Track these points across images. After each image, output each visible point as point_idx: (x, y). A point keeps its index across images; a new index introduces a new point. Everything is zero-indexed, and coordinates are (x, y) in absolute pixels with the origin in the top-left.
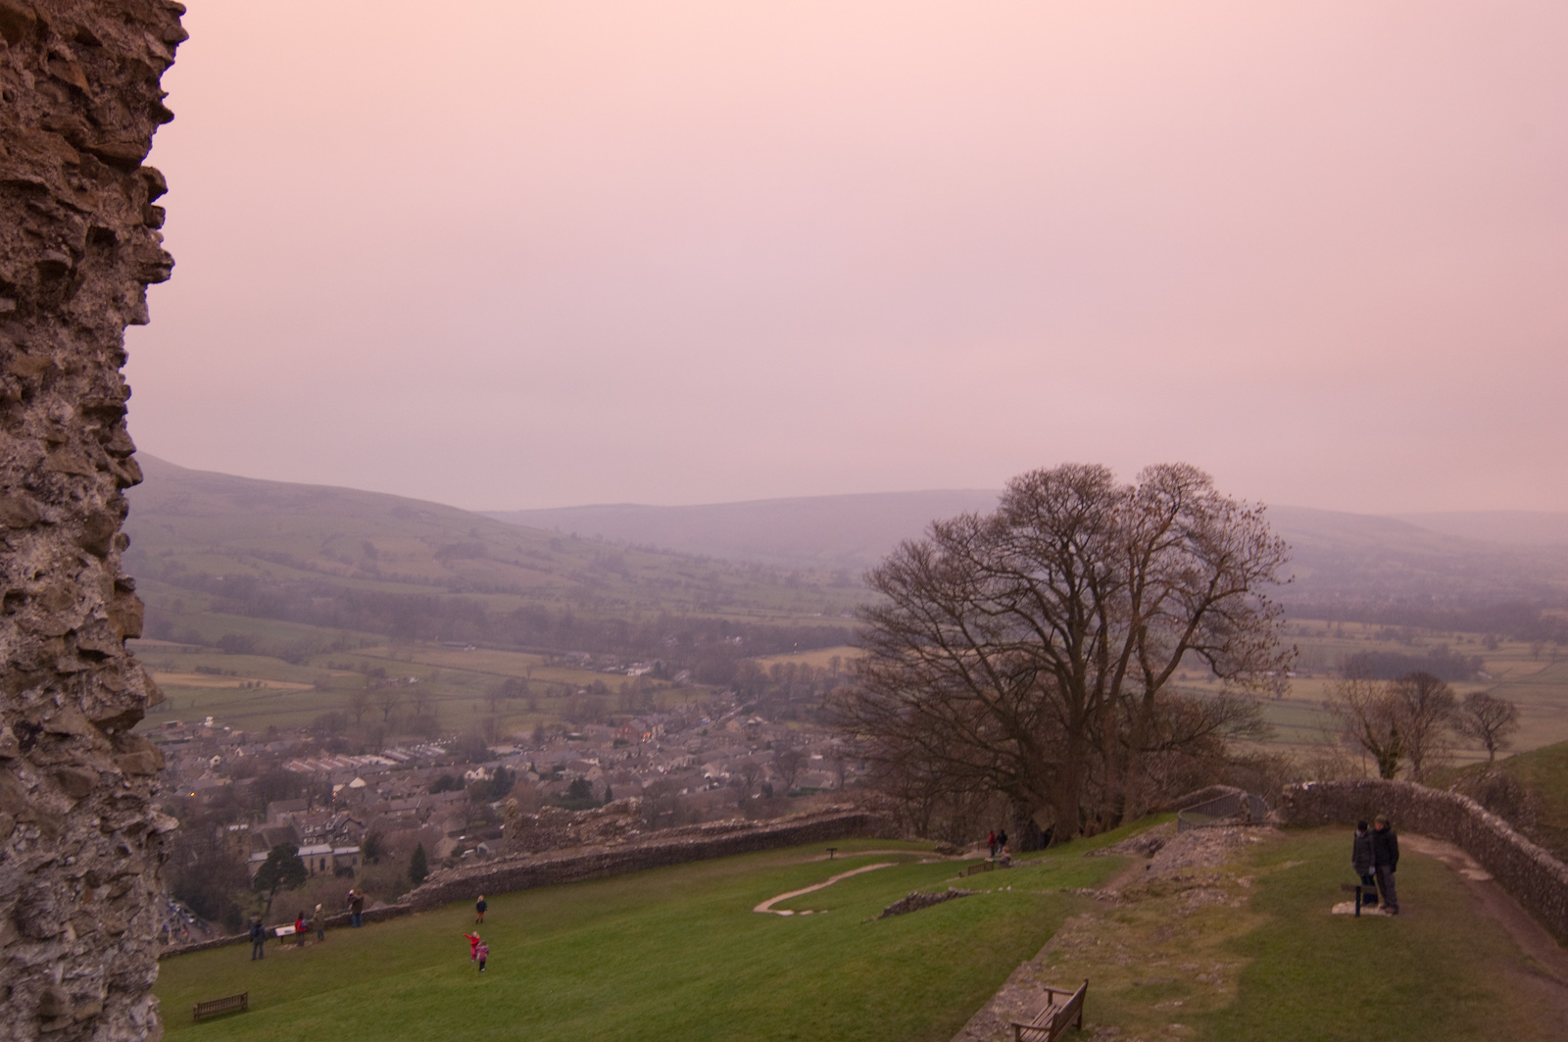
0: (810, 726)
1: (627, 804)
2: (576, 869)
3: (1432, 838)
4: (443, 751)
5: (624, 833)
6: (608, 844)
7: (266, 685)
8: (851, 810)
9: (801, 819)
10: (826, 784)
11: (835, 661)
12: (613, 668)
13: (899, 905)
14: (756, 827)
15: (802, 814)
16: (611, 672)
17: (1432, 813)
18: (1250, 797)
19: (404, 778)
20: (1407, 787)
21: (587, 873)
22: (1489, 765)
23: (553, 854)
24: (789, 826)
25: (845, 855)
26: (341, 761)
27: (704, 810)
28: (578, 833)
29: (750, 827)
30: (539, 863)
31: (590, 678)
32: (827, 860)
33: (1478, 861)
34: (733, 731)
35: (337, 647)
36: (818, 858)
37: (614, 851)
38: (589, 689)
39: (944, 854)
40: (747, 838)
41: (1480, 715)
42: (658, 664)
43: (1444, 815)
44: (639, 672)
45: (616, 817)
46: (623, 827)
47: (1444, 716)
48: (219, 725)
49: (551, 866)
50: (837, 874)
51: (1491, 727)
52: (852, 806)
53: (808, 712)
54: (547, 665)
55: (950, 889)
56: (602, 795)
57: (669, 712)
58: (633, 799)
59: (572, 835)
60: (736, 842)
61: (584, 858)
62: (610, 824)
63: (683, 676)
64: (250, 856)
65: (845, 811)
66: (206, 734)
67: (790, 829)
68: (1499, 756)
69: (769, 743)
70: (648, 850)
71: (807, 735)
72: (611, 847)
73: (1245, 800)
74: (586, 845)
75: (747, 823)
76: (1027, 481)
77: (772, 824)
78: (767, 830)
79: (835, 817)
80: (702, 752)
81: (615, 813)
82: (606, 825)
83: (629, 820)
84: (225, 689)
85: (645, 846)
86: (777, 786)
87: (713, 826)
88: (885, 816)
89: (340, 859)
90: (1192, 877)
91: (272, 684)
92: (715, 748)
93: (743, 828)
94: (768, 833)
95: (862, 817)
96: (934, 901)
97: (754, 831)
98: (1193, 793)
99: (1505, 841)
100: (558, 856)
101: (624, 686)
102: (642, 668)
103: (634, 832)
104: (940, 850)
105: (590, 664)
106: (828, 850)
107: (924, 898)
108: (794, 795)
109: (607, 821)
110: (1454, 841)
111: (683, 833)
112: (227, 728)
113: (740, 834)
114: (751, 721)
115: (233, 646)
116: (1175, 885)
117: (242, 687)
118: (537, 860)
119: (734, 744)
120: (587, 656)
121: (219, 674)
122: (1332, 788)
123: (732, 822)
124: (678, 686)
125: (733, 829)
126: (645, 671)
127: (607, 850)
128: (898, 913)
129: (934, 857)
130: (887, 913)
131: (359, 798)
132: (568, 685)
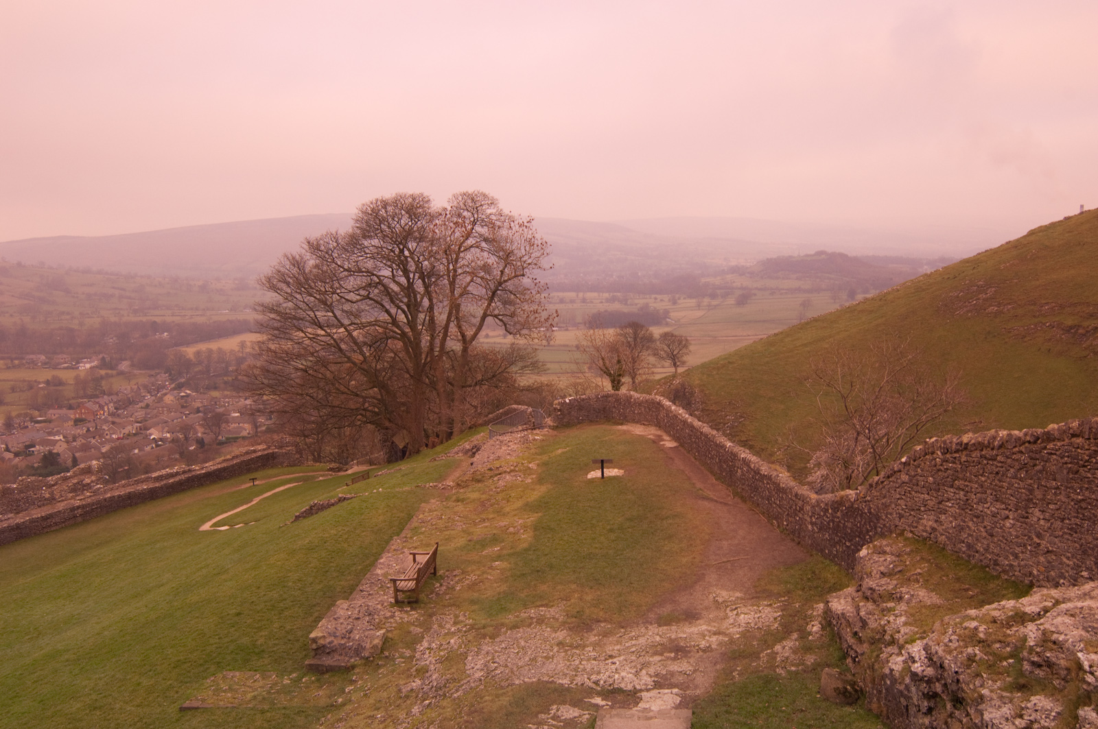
0: (229, 393)
1: (90, 467)
2: (54, 521)
3: (644, 424)
5: (90, 488)
6: (78, 498)
8: (264, 450)
9: (228, 460)
10: (244, 433)
11: (243, 344)
12: (66, 365)
13: (305, 511)
14: (195, 470)
15: (228, 457)
16: (65, 368)
17: (643, 409)
18: (533, 411)
20: (628, 395)
21: (63, 522)
22: (674, 376)
23: (33, 512)
24: (219, 466)
25: (263, 482)
27: (153, 463)
28: (52, 493)
29: (190, 471)
30: (22, 521)
31: (46, 375)
32: (251, 486)
33: (670, 436)
34: (169, 402)
36: (243, 487)
37: (84, 503)
38: (47, 382)
39: (334, 472)
40: (188, 479)
41: (668, 346)
42: (103, 358)
43: (650, 409)
44: (88, 366)
45: (82, 477)
46: (89, 484)
47: (648, 348)
49: (32, 521)
50: (259, 496)
51: (675, 353)
52: (265, 447)
53: (226, 383)
54: (8, 368)
55: (340, 495)
56: (69, 462)
57: (117, 394)
58: (94, 462)
59: (47, 496)
60: (180, 483)
61: (59, 511)
62: (78, 483)
63: (124, 366)
65: (260, 451)
67: (221, 469)
68: (680, 370)
69: (198, 408)
70: (112, 498)
71: (227, 400)
72: (81, 500)
73: (531, 413)
74: (59, 501)
75: (187, 468)
76: (372, 206)
77: (206, 467)
78: (203, 472)
79: (253, 456)
80: (146, 421)
81: (80, 475)
82: (74, 484)
83: (93, 478)
85: (109, 495)
86: (207, 439)
87: (161, 474)
88: (290, 450)
90: (501, 467)
92: (156, 416)
93: (184, 472)
94: (204, 473)
95: (273, 453)
96: (330, 505)
97: (193, 473)
98: (497, 412)
99: (685, 422)
100: (37, 513)
101: (77, 378)
102: (90, 362)
103: (99, 486)
104: (331, 469)
105: (46, 364)
106: (250, 479)
107: (323, 504)
108: (221, 443)
109: (75, 481)
110: (656, 426)
111: (138, 482)
113: (183, 477)
114: (183, 394)
116: (491, 473)
118: (20, 519)
119: (171, 412)
120: (43, 357)
122: (583, 400)
123: (176, 469)
124: (121, 373)
125: (177, 474)
126: (93, 364)
127: (78, 503)
128: (304, 517)
129: (327, 475)
130: (297, 518)
132: (29, 381)
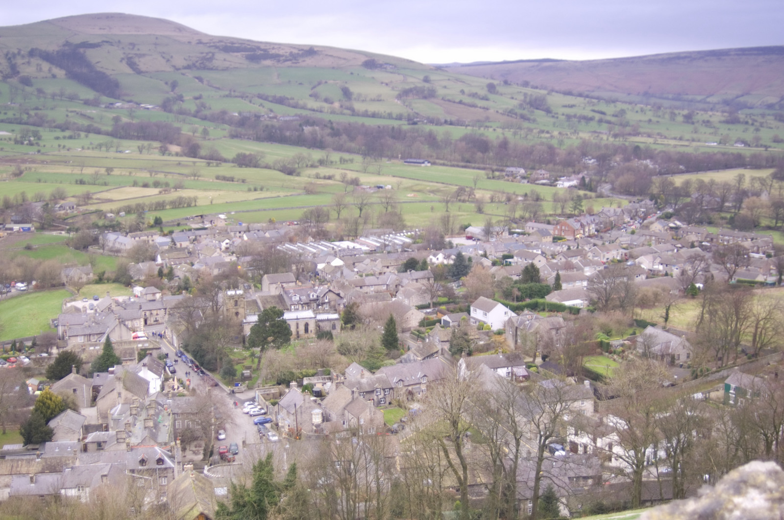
0: (726, 230)
4: (408, 240)
10: (760, 278)
12: (544, 181)
16: (543, 184)
19: (375, 261)
26: (324, 246)
31: (524, 189)
34: (657, 231)
35: (322, 163)
38: (526, 196)
44: (567, 184)
53: (723, 218)
54: (489, 178)
57: (599, 216)
63: (603, 189)
64: (245, 318)
66: (221, 224)
80: (632, 248)
89: (321, 324)
92: (645, 245)
101: (556, 195)
102: (569, 180)
105: (524, 178)
114: (672, 225)
115: (244, 161)
117: (250, 191)
120: (522, 171)
121: (233, 181)
124: (600, 196)
126: (572, 184)
131: (338, 274)
132: (508, 193)
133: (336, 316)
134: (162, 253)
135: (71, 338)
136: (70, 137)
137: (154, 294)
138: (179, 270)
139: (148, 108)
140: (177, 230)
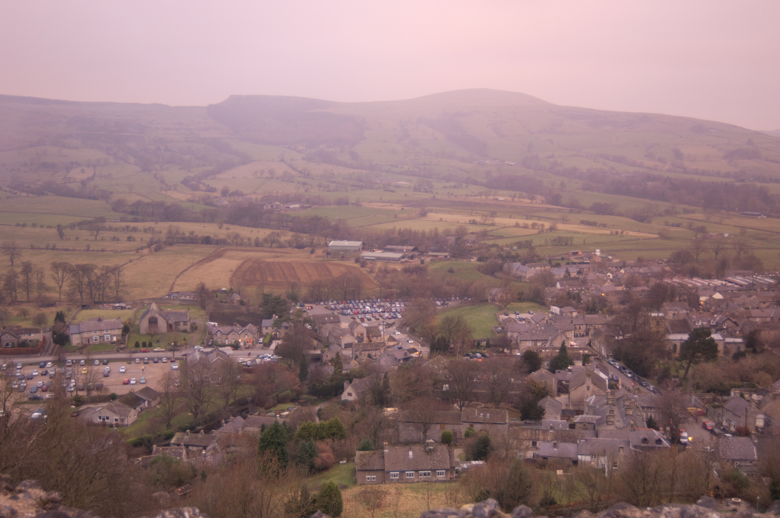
4: (772, 281)
7: (627, 233)
19: (750, 296)
26: (698, 282)
35: (668, 213)
48: (604, 255)
66: (599, 260)
84: (601, 235)
91: (631, 233)
112: (610, 257)
115: (600, 209)
117: (612, 234)
121: (595, 225)
133: (739, 340)
134: (561, 280)
135: (522, 342)
136: (455, 187)
137: (571, 312)
138: (583, 294)
139: (511, 165)
140: (563, 263)
